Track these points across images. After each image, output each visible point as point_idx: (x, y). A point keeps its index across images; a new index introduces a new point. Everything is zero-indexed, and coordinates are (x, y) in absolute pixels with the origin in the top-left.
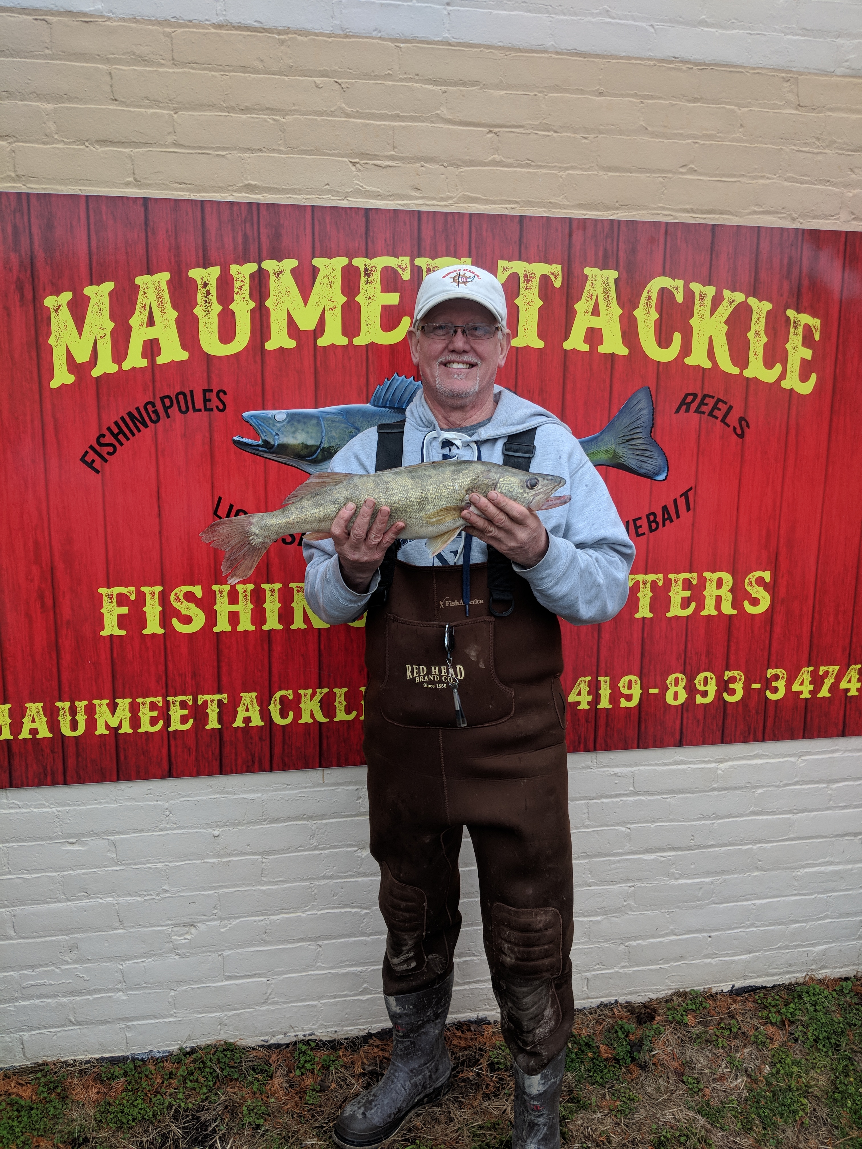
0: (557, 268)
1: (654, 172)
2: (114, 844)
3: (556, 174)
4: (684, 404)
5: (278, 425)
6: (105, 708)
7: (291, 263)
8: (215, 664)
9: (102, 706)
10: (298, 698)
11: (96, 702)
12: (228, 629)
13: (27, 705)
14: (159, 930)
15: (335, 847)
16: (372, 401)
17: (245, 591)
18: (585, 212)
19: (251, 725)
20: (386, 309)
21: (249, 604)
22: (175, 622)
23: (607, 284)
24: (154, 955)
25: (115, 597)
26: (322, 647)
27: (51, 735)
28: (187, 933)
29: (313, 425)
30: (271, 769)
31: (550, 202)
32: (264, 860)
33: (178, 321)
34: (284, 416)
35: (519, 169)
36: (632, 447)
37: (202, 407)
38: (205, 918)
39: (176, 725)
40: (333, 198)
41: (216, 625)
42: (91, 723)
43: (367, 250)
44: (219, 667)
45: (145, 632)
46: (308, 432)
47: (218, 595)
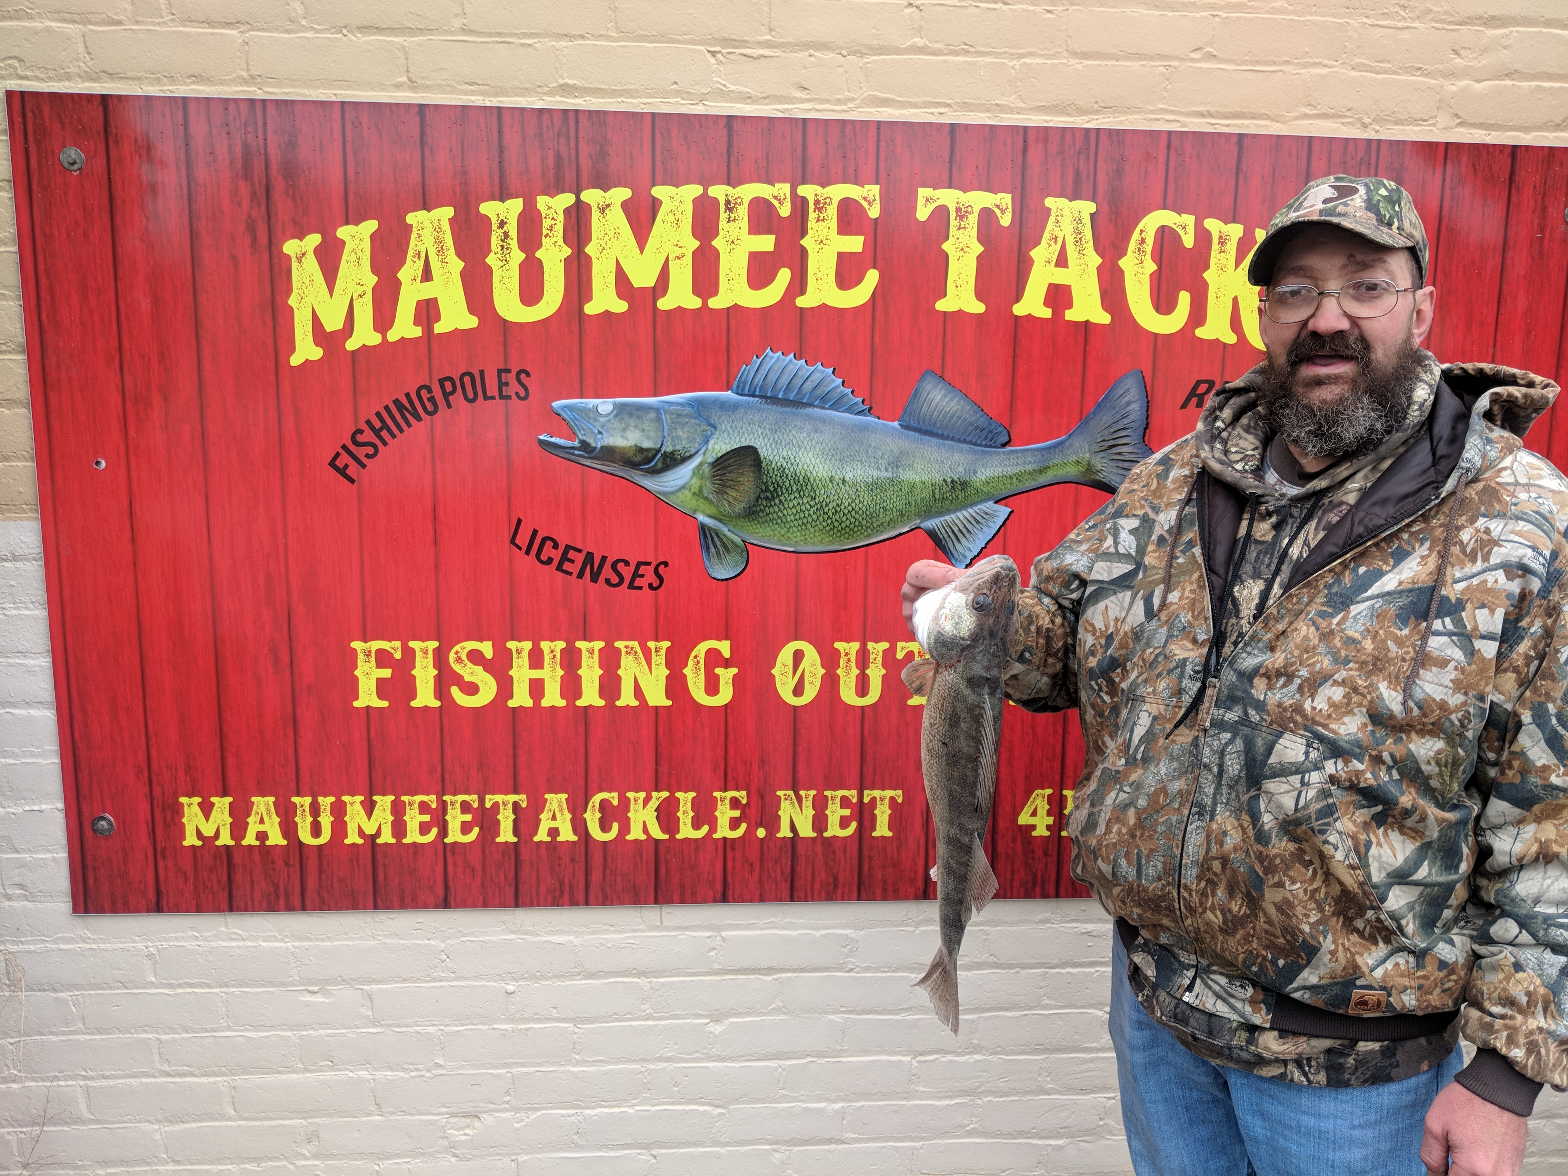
0: (1005, 199)
1: (1151, 58)
2: (369, 996)
3: (1005, 64)
4: (1195, 396)
5: (602, 419)
6: (358, 807)
7: (623, 193)
8: (510, 752)
9: (354, 804)
10: (625, 804)
11: (346, 798)
12: (529, 703)
13: (253, 799)
14: (429, 1120)
15: (677, 1017)
16: (734, 387)
17: (552, 651)
18: (1048, 118)
19: (559, 839)
20: (755, 258)
21: (558, 669)
22: (455, 691)
23: (1079, 221)
24: (423, 1154)
25: (373, 654)
26: (661, 733)
27: (285, 842)
28: (468, 1126)
29: (651, 420)
30: (587, 903)
31: (997, 105)
32: (577, 1030)
33: (465, 275)
34: (611, 407)
35: (950, 58)
36: (1115, 457)
37: (496, 394)
38: (493, 1106)
39: (455, 835)
40: (682, 102)
41: (511, 697)
42: (340, 827)
43: (729, 174)
44: (515, 756)
45: (414, 704)
46: (643, 430)
47: (515, 655)
